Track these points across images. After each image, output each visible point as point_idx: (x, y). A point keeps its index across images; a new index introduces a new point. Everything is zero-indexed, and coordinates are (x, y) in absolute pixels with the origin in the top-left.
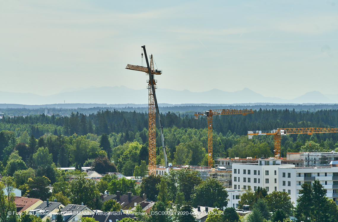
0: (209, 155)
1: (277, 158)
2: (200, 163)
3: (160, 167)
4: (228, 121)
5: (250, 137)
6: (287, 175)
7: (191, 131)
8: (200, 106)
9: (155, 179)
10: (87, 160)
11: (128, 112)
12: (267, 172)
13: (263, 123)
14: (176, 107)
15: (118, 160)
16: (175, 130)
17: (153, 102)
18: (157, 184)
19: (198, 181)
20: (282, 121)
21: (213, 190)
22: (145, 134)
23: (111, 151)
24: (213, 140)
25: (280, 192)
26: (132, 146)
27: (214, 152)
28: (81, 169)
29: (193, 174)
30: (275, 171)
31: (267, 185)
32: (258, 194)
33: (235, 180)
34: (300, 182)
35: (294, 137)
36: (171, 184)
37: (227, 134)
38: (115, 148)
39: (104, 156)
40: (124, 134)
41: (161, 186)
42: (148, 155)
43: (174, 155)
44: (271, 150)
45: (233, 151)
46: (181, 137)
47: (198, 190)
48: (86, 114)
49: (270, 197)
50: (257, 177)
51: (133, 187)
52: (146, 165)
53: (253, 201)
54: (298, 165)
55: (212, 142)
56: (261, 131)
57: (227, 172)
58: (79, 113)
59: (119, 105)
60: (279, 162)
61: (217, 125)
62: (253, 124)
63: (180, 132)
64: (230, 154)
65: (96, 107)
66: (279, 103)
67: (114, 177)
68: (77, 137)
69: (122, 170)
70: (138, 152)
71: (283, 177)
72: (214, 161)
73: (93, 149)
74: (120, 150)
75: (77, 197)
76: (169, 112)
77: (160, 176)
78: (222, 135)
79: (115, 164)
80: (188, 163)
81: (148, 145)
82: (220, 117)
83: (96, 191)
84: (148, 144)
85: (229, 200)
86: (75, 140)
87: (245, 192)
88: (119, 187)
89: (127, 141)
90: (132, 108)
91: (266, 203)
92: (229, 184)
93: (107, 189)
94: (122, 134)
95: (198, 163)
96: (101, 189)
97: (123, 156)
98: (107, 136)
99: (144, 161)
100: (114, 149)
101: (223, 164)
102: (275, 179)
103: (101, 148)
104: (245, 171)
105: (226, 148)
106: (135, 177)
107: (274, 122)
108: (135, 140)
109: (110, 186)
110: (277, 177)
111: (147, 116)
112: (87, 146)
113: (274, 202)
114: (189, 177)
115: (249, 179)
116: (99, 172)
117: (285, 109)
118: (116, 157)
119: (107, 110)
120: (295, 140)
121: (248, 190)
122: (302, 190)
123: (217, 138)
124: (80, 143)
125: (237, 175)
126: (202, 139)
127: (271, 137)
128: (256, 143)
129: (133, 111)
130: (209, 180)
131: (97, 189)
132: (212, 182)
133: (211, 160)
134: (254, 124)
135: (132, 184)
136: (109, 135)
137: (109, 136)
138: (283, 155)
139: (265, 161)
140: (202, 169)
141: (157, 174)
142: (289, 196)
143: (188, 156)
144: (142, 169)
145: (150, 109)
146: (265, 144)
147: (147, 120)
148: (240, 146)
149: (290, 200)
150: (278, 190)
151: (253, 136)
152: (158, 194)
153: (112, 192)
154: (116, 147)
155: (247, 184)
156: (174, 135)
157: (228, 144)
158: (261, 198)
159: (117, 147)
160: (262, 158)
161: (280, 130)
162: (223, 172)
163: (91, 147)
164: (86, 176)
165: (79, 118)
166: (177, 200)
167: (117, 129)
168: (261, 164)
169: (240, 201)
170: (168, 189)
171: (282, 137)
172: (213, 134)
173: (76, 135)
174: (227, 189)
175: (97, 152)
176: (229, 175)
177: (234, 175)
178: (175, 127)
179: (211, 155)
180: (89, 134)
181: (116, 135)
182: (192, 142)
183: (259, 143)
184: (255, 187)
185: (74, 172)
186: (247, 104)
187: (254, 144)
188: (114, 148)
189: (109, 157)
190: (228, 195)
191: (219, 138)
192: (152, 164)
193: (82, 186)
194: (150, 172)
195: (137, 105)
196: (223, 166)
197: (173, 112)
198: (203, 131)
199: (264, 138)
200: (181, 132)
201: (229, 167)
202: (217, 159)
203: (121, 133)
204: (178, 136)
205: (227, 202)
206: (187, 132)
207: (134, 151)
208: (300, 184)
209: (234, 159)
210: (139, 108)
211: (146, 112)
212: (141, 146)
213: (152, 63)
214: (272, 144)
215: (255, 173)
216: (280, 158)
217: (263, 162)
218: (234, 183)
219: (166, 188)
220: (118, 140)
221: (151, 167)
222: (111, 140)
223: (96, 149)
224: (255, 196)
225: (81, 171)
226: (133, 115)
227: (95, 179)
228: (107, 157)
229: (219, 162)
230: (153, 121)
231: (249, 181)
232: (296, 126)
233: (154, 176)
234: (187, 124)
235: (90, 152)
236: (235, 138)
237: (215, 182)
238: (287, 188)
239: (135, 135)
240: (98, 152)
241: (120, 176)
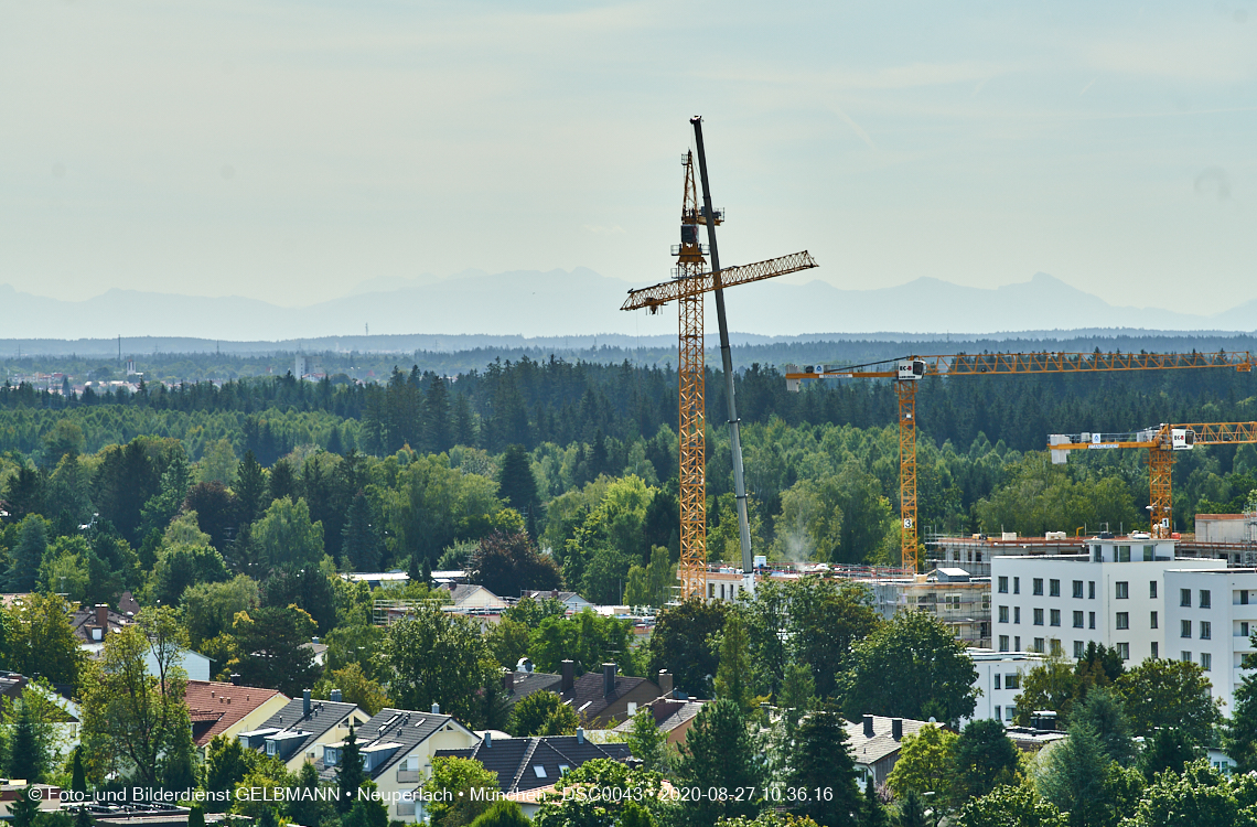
0: (906, 523)
1: (1159, 534)
2: (873, 554)
3: (723, 570)
4: (977, 397)
5: (1059, 457)
6: (1196, 599)
7: (836, 437)
8: (869, 340)
9: (702, 615)
10: (452, 546)
11: (603, 365)
12: (1123, 589)
13: (1106, 404)
14: (780, 347)
15: (566, 543)
16: (776, 431)
17: (695, 328)
18: (710, 634)
19: (865, 622)
20: (1178, 396)
21: (920, 655)
22: (665, 448)
23: (540, 513)
24: (919, 470)
25: (1170, 660)
26: (616, 492)
27: (924, 514)
28: (428, 578)
29: (846, 594)
30: (1153, 585)
31: (1123, 636)
32: (1089, 670)
33: (1004, 619)
34: (1245, 625)
35: (1225, 456)
36: (763, 635)
37: (973, 445)
38: (557, 502)
39: (513, 531)
40: (587, 447)
41: (727, 640)
42: (677, 524)
43: (776, 526)
44: (1136, 504)
45: (994, 509)
46: (800, 457)
47: (864, 656)
48: (447, 373)
49: (1132, 679)
50: (1084, 605)
51: (622, 646)
52: (671, 564)
53: (1070, 696)
54: (1239, 562)
55: (914, 477)
56: (1099, 435)
57: (971, 587)
58: (423, 372)
59: (567, 339)
60: (1166, 548)
61: (936, 414)
62: (1069, 407)
63: (796, 441)
64: (981, 522)
65: (483, 348)
66: (1168, 329)
67: (552, 607)
68: (415, 459)
69: (580, 580)
70: (641, 513)
71: (1183, 605)
72: (922, 546)
73: (475, 505)
74: (573, 506)
75: (416, 683)
76: (756, 366)
77: (724, 604)
78: (955, 451)
79: (556, 558)
80: (828, 554)
81: (675, 488)
82: (945, 382)
83: (485, 658)
84: (675, 483)
85: (980, 691)
86: (407, 469)
87: (1039, 663)
88: (572, 645)
89: (601, 475)
90: (617, 349)
91: (1118, 703)
92: (979, 632)
93: (526, 653)
94: (582, 449)
95: (865, 554)
96: (504, 653)
97: (586, 528)
98: (526, 456)
99: (662, 548)
100: (552, 503)
101: (957, 557)
102: (1154, 615)
103: (504, 500)
104: (1038, 583)
105: (967, 500)
106: (628, 607)
107: (1148, 401)
108: (628, 469)
109: (537, 641)
110: (1158, 605)
111: (674, 380)
112: (449, 493)
113: (1150, 700)
114: (830, 608)
115: (1055, 613)
116: (497, 589)
117: (1187, 350)
118: (560, 533)
119: (525, 358)
120: (1226, 466)
121: (1052, 655)
122: (1253, 656)
123: (935, 461)
124: (426, 482)
125: (1009, 600)
126: (877, 464)
127: (1138, 457)
128: (1080, 480)
129: (621, 363)
130: (905, 617)
131: (488, 652)
132: (917, 624)
133: (914, 542)
134: (1072, 407)
135: (620, 632)
136: (532, 451)
137: (534, 456)
138: (1182, 524)
139: (1116, 548)
140: (880, 577)
141: (711, 596)
142: (1205, 675)
143: (828, 530)
144: (653, 578)
145: (683, 355)
146: (1116, 484)
147: (672, 396)
148: (1022, 489)
149: (1207, 691)
150: (1163, 655)
151: (1069, 452)
152: (717, 671)
153: (546, 663)
154: (560, 495)
155: (1047, 631)
156: (775, 450)
157: (977, 485)
158: (1100, 683)
159: (563, 496)
160: (1104, 537)
161: (1170, 428)
162: (956, 587)
163: (465, 498)
164: (447, 603)
165: (420, 390)
166: (786, 693)
167: (561, 428)
168: (1099, 558)
169: (1023, 694)
170: (751, 652)
171: (1179, 457)
172: (917, 447)
173: (411, 452)
174: (973, 652)
175: (486, 516)
176: (979, 600)
177: (998, 599)
178: (776, 422)
179: (914, 524)
180: (458, 449)
181: (559, 450)
182: (841, 475)
183: (1091, 479)
184: (1078, 644)
185: (405, 589)
186: (1046, 332)
187: (1074, 483)
188: (551, 499)
189: (534, 532)
190: (977, 675)
191: (941, 462)
192: (693, 560)
193: (432, 643)
194: (685, 588)
195: (633, 339)
196: (959, 565)
197: (770, 363)
198: (883, 435)
199: (1111, 461)
200: (800, 440)
201: (979, 569)
202: (933, 541)
203: (575, 442)
204: (789, 456)
205: (973, 698)
206: (824, 439)
207: (626, 511)
208: (1245, 633)
209: (997, 539)
210: (641, 351)
211: (668, 365)
212: (651, 492)
213: (690, 184)
214: (1140, 484)
215: (1077, 592)
216: (1170, 536)
217: (1107, 551)
218: (997, 629)
219: (746, 649)
220: (565, 471)
221: (687, 569)
222: (539, 470)
223: (486, 504)
224: (1078, 679)
225: (430, 585)
226: (622, 375)
227: (480, 614)
228: (525, 532)
229: (944, 549)
230: (694, 397)
231: (1055, 621)
232: (1231, 414)
233: (698, 603)
234: (823, 408)
235: (461, 514)
236: (1003, 462)
237: (929, 624)
238: (1196, 647)
239: (628, 451)
240: (493, 515)
241: (575, 606)
